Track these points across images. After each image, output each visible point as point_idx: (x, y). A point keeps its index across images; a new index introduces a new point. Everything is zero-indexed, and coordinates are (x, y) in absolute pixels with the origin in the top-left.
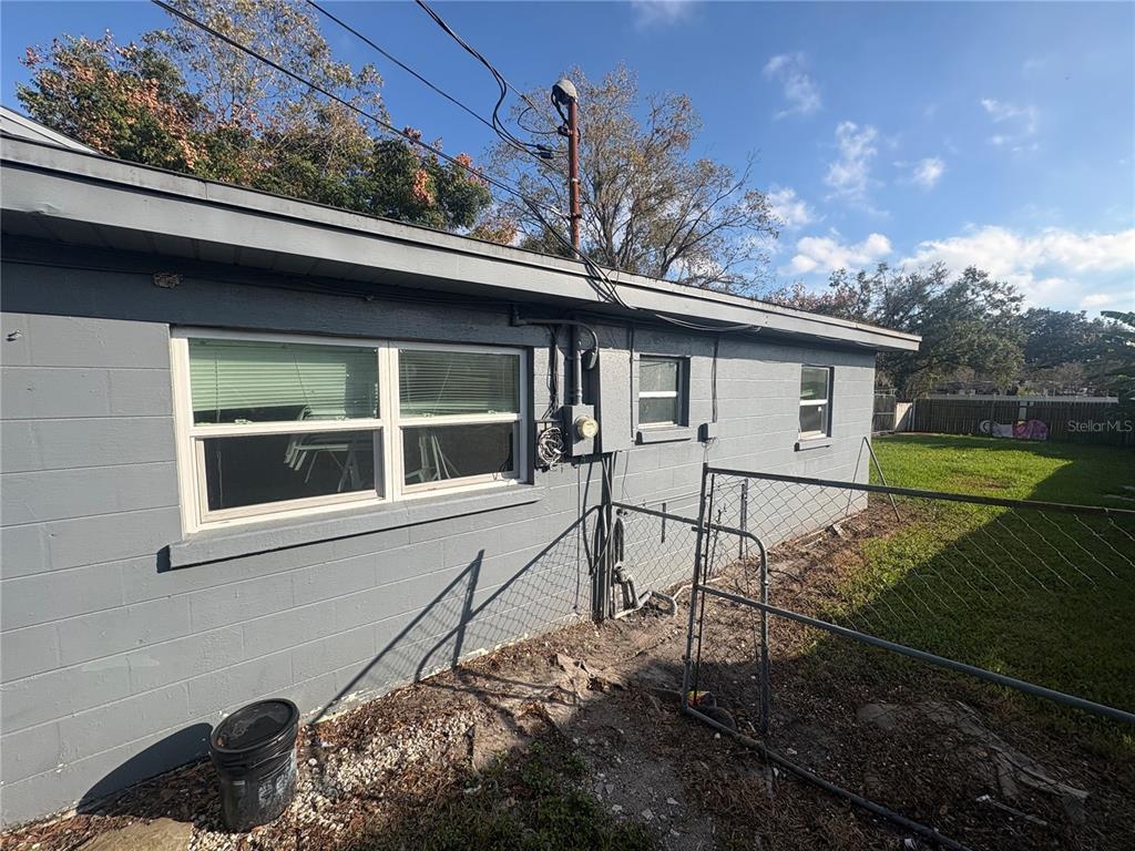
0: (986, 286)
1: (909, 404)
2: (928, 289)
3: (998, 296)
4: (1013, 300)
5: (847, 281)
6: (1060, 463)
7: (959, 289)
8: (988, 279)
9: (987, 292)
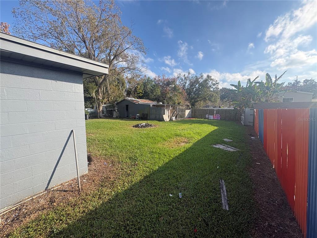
0: (211, 79)
1: (190, 110)
2: (199, 80)
3: (214, 82)
4: (217, 84)
5: (181, 77)
6: (216, 128)
7: (206, 81)
8: (211, 78)
9: (211, 81)
